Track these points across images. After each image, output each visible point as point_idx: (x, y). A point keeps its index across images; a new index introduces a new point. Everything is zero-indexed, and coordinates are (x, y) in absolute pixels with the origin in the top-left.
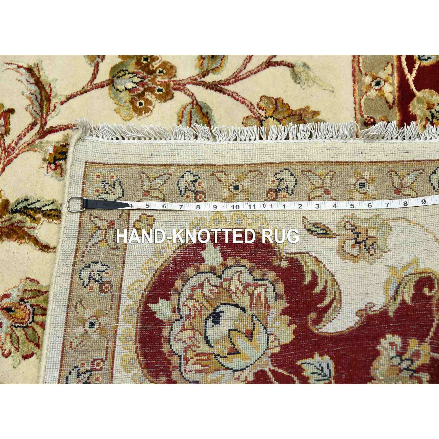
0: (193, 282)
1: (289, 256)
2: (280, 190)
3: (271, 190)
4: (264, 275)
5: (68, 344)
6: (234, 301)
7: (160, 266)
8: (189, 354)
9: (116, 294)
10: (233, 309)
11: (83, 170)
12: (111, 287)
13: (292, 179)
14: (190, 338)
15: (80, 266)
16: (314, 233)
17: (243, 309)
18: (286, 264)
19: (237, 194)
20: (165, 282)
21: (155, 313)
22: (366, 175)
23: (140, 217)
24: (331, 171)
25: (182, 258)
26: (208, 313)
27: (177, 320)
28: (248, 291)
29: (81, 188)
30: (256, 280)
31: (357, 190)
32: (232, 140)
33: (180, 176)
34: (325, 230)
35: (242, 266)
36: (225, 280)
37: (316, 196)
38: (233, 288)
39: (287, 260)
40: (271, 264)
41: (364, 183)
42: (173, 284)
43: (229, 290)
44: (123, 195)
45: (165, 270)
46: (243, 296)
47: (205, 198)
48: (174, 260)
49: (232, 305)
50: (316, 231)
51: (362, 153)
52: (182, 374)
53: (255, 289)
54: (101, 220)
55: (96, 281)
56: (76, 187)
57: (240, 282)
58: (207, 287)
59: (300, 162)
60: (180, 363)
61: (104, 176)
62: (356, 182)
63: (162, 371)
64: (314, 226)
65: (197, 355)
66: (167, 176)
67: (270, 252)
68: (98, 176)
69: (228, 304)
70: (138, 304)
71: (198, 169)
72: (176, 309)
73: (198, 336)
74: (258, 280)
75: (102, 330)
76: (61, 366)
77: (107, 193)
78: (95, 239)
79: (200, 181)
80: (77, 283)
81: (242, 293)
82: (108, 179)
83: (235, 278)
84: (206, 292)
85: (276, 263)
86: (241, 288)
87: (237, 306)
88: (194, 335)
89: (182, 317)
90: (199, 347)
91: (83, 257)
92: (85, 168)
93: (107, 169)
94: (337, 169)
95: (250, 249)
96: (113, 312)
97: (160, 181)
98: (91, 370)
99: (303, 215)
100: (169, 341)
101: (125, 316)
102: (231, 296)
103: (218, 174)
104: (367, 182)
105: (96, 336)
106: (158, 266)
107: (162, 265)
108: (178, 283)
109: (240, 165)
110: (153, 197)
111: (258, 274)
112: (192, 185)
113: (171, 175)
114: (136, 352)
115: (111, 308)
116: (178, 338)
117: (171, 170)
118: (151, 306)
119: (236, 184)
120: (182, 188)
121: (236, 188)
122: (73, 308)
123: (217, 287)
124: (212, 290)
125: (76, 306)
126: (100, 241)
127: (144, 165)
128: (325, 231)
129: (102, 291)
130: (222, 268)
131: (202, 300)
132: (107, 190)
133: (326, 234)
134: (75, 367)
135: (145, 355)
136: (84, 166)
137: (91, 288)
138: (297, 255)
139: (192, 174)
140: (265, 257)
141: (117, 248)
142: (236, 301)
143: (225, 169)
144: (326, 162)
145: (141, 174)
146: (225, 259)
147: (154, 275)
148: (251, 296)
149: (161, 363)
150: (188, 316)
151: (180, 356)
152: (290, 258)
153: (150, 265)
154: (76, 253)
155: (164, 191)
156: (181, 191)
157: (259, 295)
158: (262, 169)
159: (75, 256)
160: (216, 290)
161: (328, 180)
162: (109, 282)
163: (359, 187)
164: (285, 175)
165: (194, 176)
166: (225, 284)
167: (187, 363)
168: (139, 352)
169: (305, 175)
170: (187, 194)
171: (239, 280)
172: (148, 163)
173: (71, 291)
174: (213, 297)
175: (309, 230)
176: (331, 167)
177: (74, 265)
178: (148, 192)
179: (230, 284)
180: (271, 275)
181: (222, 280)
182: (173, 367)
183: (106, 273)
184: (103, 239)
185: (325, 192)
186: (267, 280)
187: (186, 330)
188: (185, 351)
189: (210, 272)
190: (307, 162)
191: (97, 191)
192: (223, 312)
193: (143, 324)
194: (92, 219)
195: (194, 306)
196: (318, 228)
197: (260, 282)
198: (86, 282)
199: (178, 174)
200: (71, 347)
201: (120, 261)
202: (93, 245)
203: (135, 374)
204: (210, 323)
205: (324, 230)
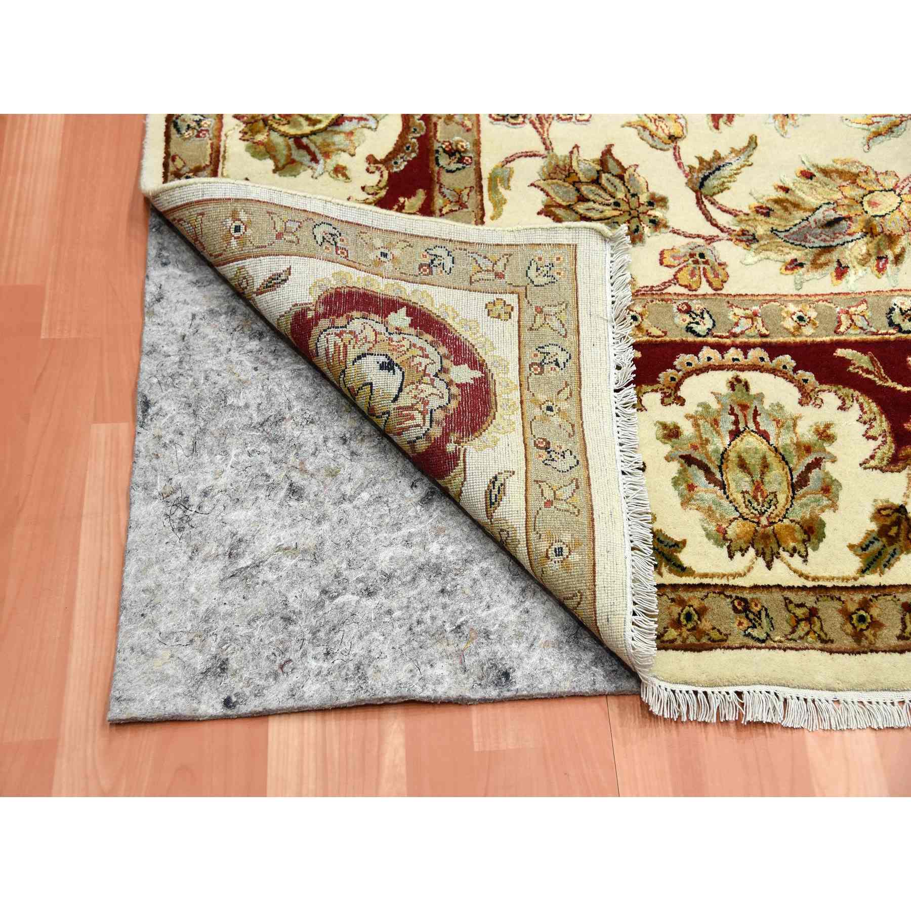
0: (430, 350)
1: (462, 453)
2: (549, 452)
3: (548, 443)
4: (438, 423)
5: (365, 230)
6: (406, 387)
7: (449, 324)
8: (347, 337)
9: (418, 279)
10: (398, 384)
11: (566, 242)
12: (425, 275)
13: (566, 467)
14: (366, 338)
15: (450, 246)
16: (492, 485)
17: (396, 399)
18: (450, 450)
19: (541, 409)
20: (432, 326)
21: (396, 312)
22: (575, 557)
23: (510, 305)
24: (579, 511)
25: (460, 346)
26: (394, 358)
27: (387, 329)
28: (418, 402)
29: (543, 243)
30: (431, 413)
31: (552, 544)
32: (617, 411)
33: (564, 347)
34: (496, 501)
35: (449, 401)
36: (432, 380)
37: (542, 490)
38: (422, 386)
39: (456, 450)
40: (453, 430)
41: (562, 555)
42: (428, 332)
43: (420, 382)
44: (536, 286)
45: (445, 328)
46: (412, 397)
47: (535, 374)
48: (457, 339)
49: (402, 384)
50: (494, 488)
51: (608, 552)
52: (325, 330)
53: (420, 412)
54: (505, 265)
55: (432, 261)
56: (543, 237)
57: (430, 395)
58: (425, 361)
59: (589, 478)
60: (338, 327)
61: (560, 265)
62: (564, 543)
63: (331, 309)
64: (502, 485)
65: (345, 346)
66: (563, 333)
67: (467, 430)
68: (558, 259)
69: (403, 380)
70: (406, 298)
71: (574, 367)
72: (399, 331)
73: (367, 346)
74: (431, 416)
75: (379, 263)
76: (342, 221)
77: (537, 269)
78: (481, 261)
79: (558, 369)
80: (430, 244)
81: (415, 396)
82: (556, 269)
83: (435, 391)
84: (417, 360)
85: (453, 437)
86: (422, 395)
87: (400, 390)
88: (369, 342)
89: (390, 334)
90: (354, 347)
91: (460, 249)
92: (568, 245)
93: (569, 268)
94: (584, 519)
95: (471, 412)
96: (398, 275)
97: (556, 324)
98: (337, 247)
99: (516, 472)
100: (363, 318)
101: (393, 285)
102: (413, 383)
103: (567, 390)
104: (564, 559)
105: (372, 256)
106: (450, 321)
107: (451, 326)
108: (430, 338)
109: (581, 415)
110: (535, 317)
111: (439, 415)
112: (551, 360)
113: (565, 336)
114: (354, 287)
115: (402, 273)
116: (367, 326)
117: (572, 338)
118: (404, 310)
119: (555, 410)
120: (546, 349)
121: (550, 409)
122: (403, 239)
123: (425, 371)
124: (421, 366)
125: (405, 241)
126: (479, 265)
127: (577, 307)
128: (494, 501)
129: (421, 266)
130: (447, 380)
131: (409, 355)
132: (541, 269)
133: (491, 502)
134: (340, 234)
135: (350, 294)
136: (571, 243)
137: (425, 256)
138: (462, 464)
139: (567, 361)
140: (461, 424)
141: (471, 283)
142: (406, 390)
143: (575, 399)
144: (592, 506)
145: (564, 304)
146: (458, 385)
147: (439, 316)
148: (411, 408)
149: (340, 307)
150: (391, 340)
151: (346, 327)
152: (459, 455)
153: (450, 313)
154: (465, 242)
155: (542, 330)
156: (543, 348)
157: (413, 418)
158: (577, 438)
159: (461, 242)
160: (420, 369)
161: (565, 506)
162: (431, 273)
163: (557, 547)
164: (570, 461)
165: (564, 363)
166: (427, 379)
167: (337, 335)
168: (354, 290)
169: (572, 482)
170: (539, 354)
171: (432, 394)
172: (580, 311)
173: (421, 237)
174: (412, 364)
175: (496, 478)
176: (585, 512)
177: (450, 240)
178: (541, 312)
179: (427, 384)
180: (436, 432)
181: (432, 377)
182: (334, 320)
183: (441, 272)
184: (481, 268)
185: (549, 501)
186: (431, 426)
187: (376, 336)
188: (351, 332)
189: (442, 366)
190: (590, 485)
191: (540, 259)
192: (394, 374)
193: (384, 300)
194: (506, 257)
195: (402, 346)
196: (499, 491)
197: (428, 417)
198: (431, 252)
199: (566, 345)
200: (361, 232)
201: (455, 285)
202: (474, 259)
203: (330, 281)
204: (383, 359)
205: (496, 499)
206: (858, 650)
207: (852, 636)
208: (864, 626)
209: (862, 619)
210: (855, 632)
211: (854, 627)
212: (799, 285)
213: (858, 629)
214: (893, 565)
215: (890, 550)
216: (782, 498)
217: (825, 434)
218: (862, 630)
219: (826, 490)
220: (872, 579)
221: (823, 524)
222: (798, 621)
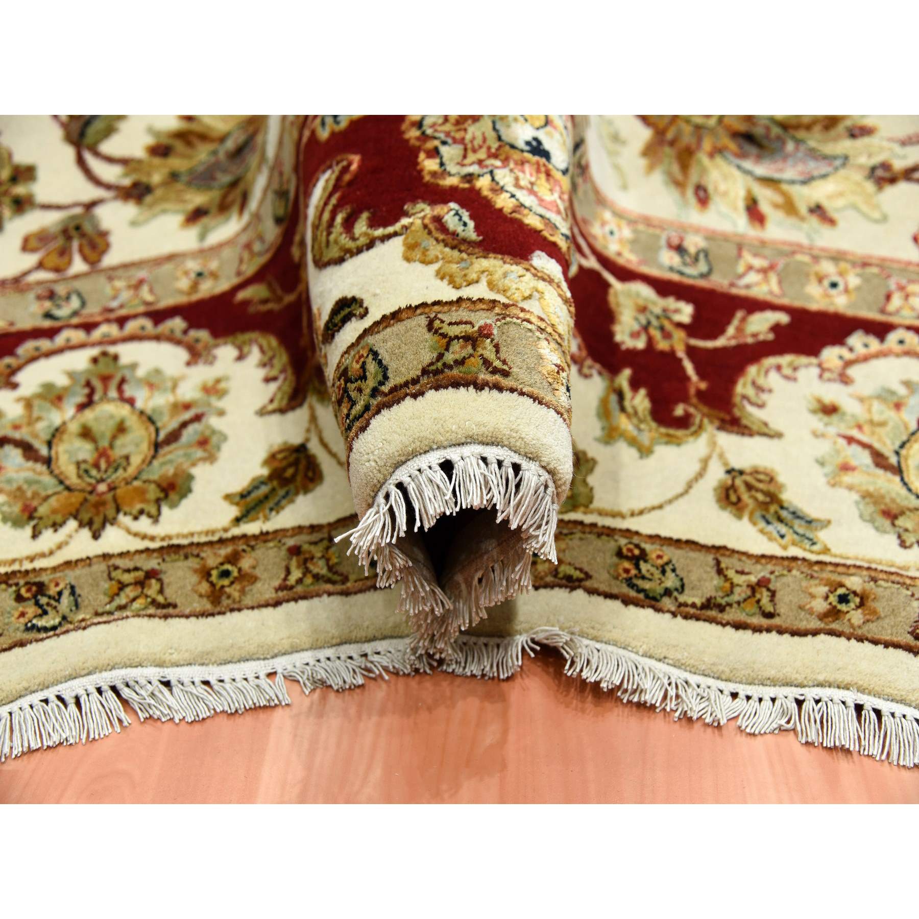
206: (211, 612)
207: (208, 597)
208: (226, 582)
209: (225, 574)
210: (213, 592)
211: (213, 585)
212: (202, 237)
213: (218, 587)
214: (283, 508)
215: (281, 492)
216: (136, 461)
217: (214, 389)
218: (223, 587)
219: (203, 443)
220: (252, 528)
221: (190, 478)
222: (122, 586)
